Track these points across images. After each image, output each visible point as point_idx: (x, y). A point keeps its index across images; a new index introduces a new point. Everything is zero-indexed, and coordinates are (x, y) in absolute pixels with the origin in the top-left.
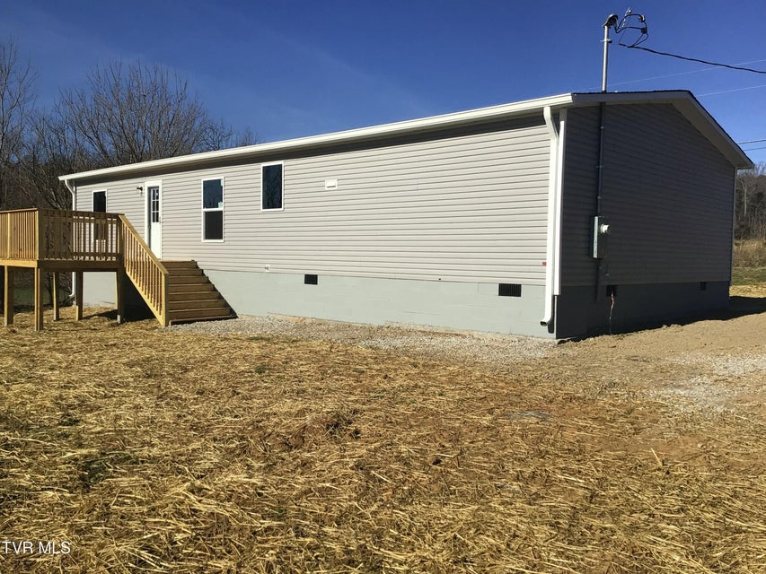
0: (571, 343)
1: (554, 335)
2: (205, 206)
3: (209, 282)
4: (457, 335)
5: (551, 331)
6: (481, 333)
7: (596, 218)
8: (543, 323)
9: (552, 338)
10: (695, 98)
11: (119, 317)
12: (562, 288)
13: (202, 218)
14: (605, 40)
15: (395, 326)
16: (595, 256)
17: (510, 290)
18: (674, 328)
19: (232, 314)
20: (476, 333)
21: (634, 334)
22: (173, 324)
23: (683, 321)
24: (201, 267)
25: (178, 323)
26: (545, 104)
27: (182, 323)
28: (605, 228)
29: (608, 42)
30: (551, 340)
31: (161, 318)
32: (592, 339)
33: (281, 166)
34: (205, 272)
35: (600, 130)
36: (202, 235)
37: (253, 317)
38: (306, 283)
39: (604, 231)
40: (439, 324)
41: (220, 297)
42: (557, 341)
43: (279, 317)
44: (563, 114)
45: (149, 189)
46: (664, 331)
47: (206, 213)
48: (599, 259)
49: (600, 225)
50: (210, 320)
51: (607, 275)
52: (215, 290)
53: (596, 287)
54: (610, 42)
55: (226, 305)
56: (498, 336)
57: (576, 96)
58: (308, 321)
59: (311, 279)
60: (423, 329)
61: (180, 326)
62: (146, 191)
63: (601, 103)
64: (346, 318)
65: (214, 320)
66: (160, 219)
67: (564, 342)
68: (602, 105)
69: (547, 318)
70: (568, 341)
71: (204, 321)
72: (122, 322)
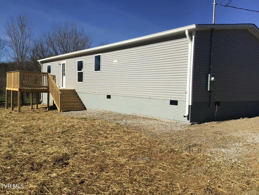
0: (197, 124)
1: (189, 121)
2: (78, 70)
3: (79, 97)
4: (155, 119)
5: (188, 119)
6: (163, 119)
7: (209, 75)
8: (184, 116)
9: (188, 122)
10: (257, 27)
11: (47, 108)
12: (193, 102)
13: (77, 75)
14: (214, 3)
15: (135, 115)
16: (209, 90)
17: (174, 103)
18: (246, 119)
19: (85, 108)
20: (161, 119)
21: (226, 121)
22: (62, 111)
23: (250, 117)
24: (76, 92)
25: (64, 111)
26: (186, 29)
27: (66, 111)
28: (213, 79)
29: (215, 4)
30: (188, 123)
31: (59, 109)
32: (207, 123)
33: (100, 55)
34: (78, 93)
35: (212, 39)
36: (77, 80)
37: (91, 110)
38: (107, 98)
39: (212, 80)
40: (149, 115)
41: (82, 102)
42: (190, 124)
43: (99, 110)
44: (194, 33)
45: (63, 64)
46: (241, 120)
47: (79, 73)
48: (210, 91)
49: (211, 77)
50: (76, 110)
51: (215, 97)
52: (80, 100)
53: (210, 102)
54: (216, 4)
55: (83, 105)
56: (169, 120)
57: (198, 25)
58: (107, 112)
59: (109, 97)
60: (144, 117)
61: (65, 112)
62: (61, 65)
63: (212, 29)
64: (119, 112)
65: (78, 110)
66: (65, 75)
67: (194, 124)
68: (213, 29)
69: (186, 114)
70: (196, 123)
71: (74, 111)
72: (48, 110)
